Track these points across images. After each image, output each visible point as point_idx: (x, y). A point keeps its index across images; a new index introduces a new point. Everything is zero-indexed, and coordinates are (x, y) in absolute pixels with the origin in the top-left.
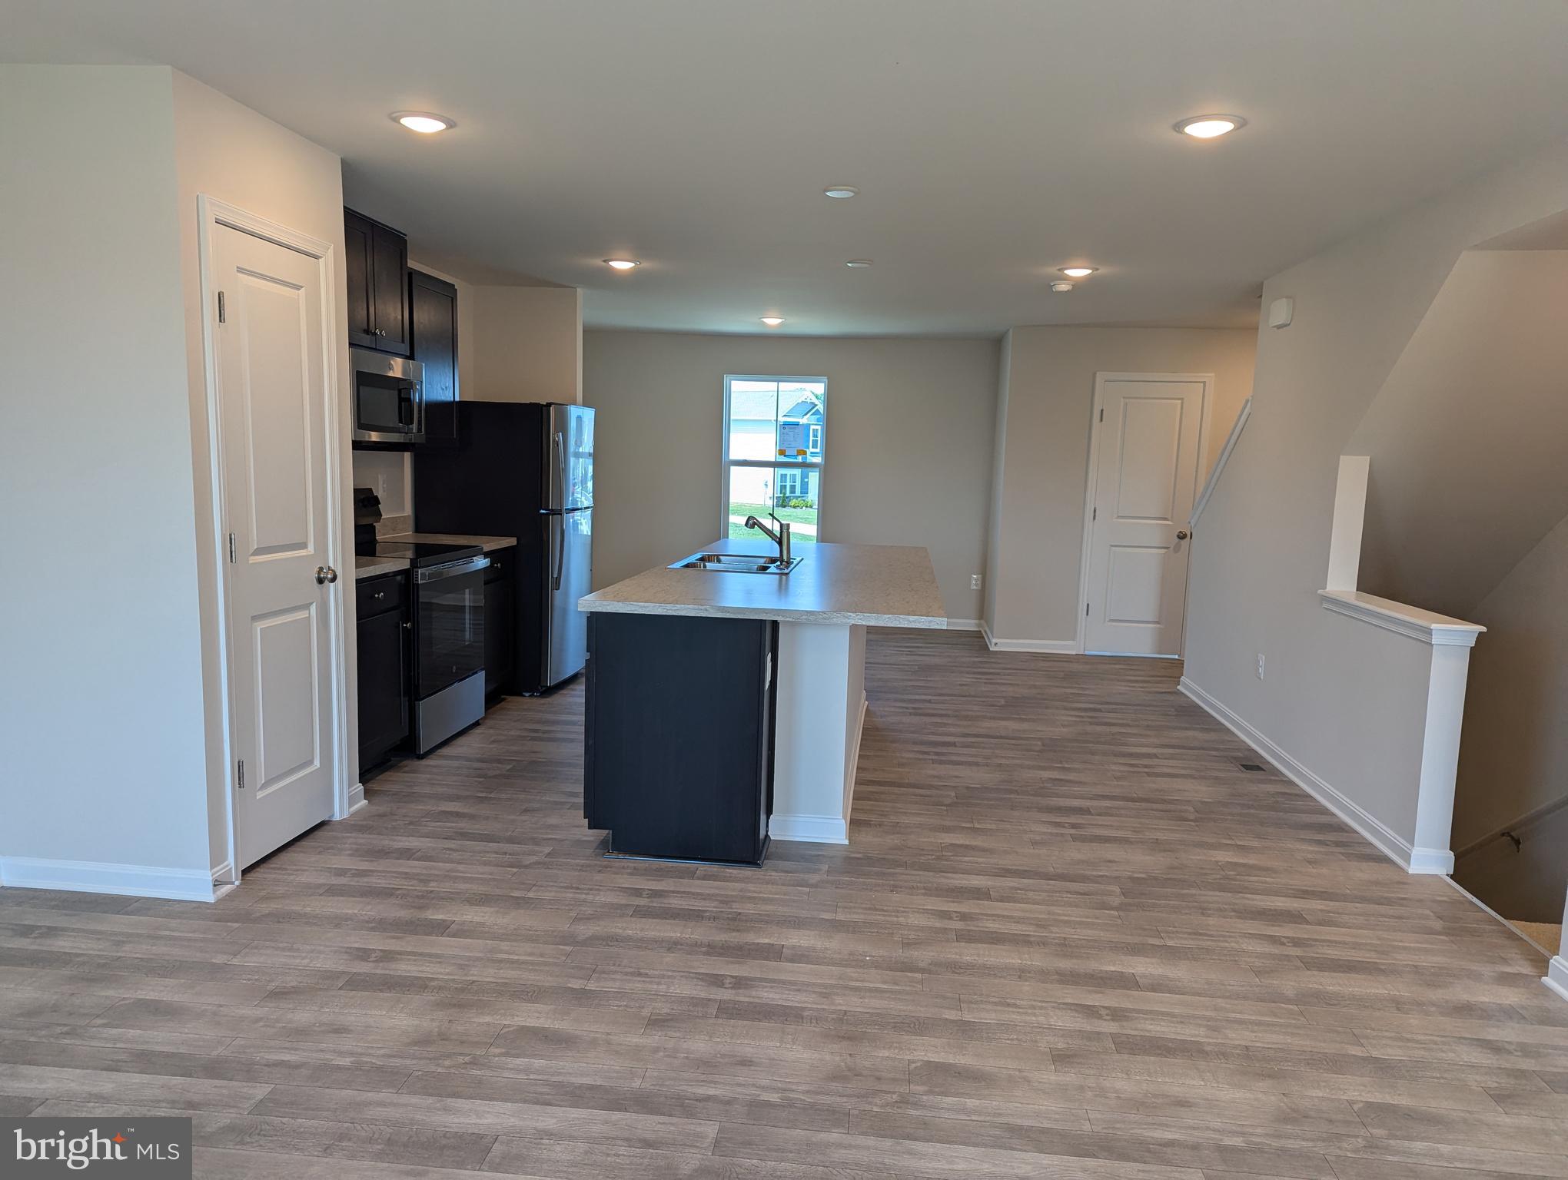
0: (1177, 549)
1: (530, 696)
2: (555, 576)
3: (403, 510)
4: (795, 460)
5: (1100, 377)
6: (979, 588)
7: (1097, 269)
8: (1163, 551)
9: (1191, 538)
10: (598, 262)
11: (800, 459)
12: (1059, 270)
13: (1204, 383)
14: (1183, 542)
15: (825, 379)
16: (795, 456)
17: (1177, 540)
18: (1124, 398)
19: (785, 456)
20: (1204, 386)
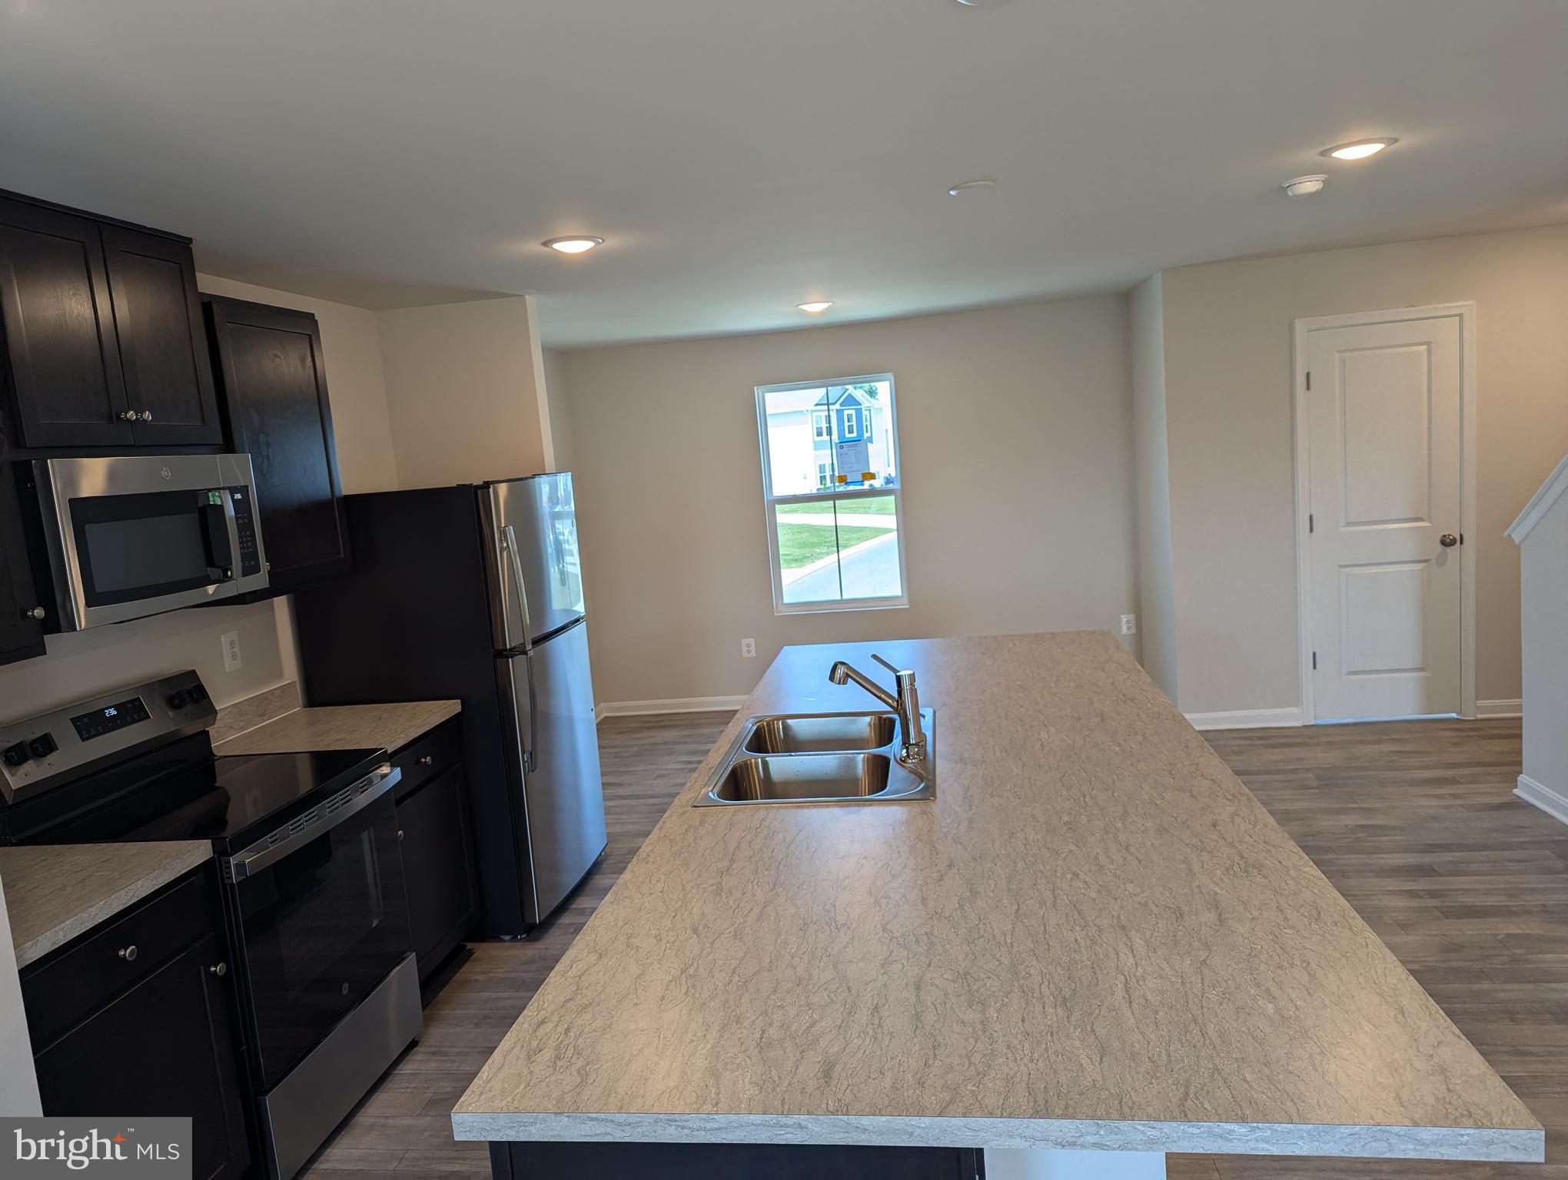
0: (1441, 561)
1: (510, 940)
2: (529, 748)
3: (280, 675)
4: (860, 487)
5: (1300, 326)
6: (1133, 631)
7: (1396, 140)
8: (1419, 566)
9: (1461, 543)
10: (533, 247)
11: (866, 485)
12: (1322, 154)
13: (1460, 315)
14: (1450, 550)
15: (890, 376)
16: (862, 483)
17: (1440, 548)
18: (1340, 352)
19: (846, 483)
20: (1461, 322)
